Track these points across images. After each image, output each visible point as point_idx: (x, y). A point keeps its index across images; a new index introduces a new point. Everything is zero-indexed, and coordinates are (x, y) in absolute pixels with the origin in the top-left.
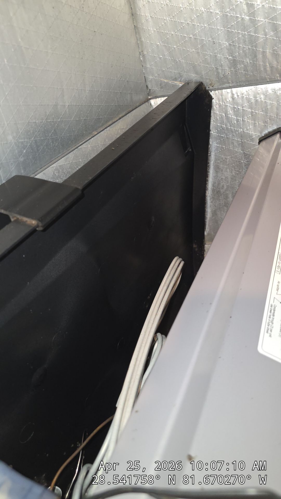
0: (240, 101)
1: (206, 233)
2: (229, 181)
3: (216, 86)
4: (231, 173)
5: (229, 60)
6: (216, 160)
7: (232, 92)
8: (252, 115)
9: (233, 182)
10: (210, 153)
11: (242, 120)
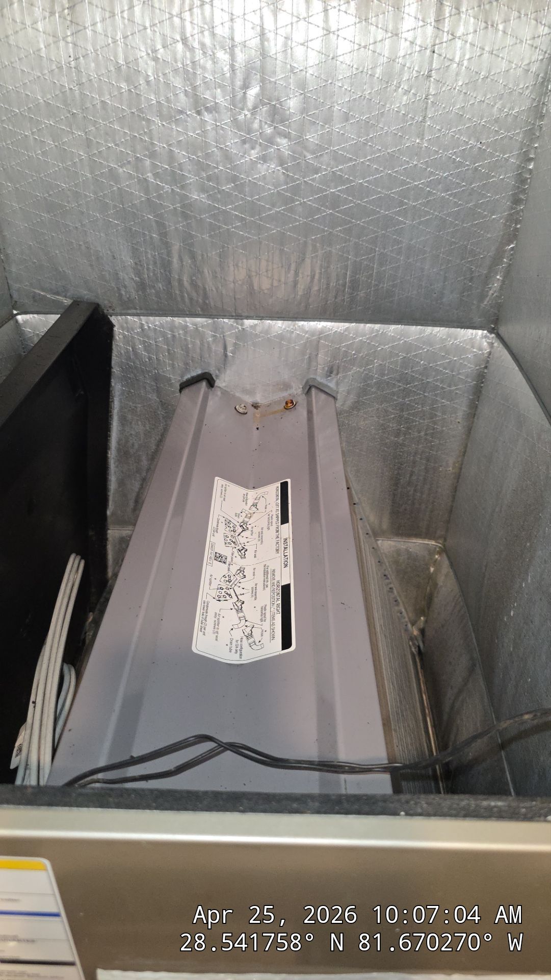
0: (152, 334)
1: (108, 513)
2: (142, 438)
3: (118, 310)
4: (144, 426)
5: (135, 282)
6: (121, 408)
7: (140, 320)
8: (169, 353)
9: (147, 439)
10: (113, 399)
11: (156, 358)
